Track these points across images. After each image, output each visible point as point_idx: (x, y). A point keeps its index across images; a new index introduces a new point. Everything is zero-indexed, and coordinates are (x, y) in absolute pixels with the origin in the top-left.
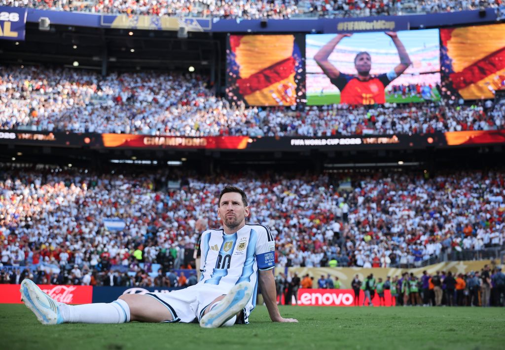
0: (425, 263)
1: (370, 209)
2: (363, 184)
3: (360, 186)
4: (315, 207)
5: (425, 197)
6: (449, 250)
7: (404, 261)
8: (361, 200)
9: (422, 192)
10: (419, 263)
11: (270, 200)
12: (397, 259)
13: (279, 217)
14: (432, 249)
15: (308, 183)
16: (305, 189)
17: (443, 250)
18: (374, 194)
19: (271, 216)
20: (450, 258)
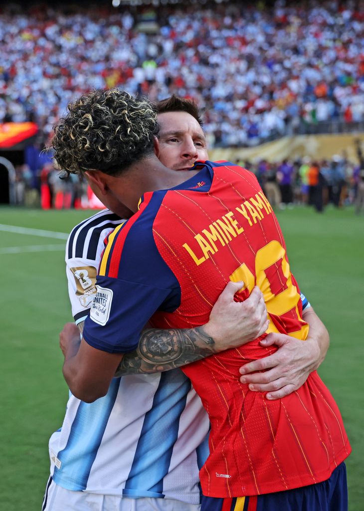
0: (263, 141)
1: (184, 60)
2: (173, 21)
3: (167, 24)
4: (107, 59)
5: (260, 39)
6: (295, 122)
7: (232, 139)
8: (168, 46)
9: (256, 32)
10: (254, 141)
11: (43, 49)
12: (223, 137)
13: (57, 76)
14: (272, 120)
15: (95, 20)
16: (92, 30)
17: (287, 120)
18: (189, 37)
19: (45, 74)
20: (297, 131)
